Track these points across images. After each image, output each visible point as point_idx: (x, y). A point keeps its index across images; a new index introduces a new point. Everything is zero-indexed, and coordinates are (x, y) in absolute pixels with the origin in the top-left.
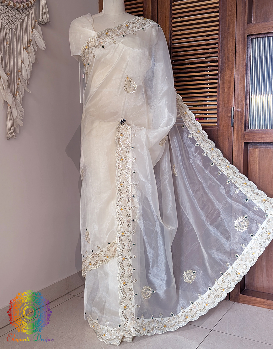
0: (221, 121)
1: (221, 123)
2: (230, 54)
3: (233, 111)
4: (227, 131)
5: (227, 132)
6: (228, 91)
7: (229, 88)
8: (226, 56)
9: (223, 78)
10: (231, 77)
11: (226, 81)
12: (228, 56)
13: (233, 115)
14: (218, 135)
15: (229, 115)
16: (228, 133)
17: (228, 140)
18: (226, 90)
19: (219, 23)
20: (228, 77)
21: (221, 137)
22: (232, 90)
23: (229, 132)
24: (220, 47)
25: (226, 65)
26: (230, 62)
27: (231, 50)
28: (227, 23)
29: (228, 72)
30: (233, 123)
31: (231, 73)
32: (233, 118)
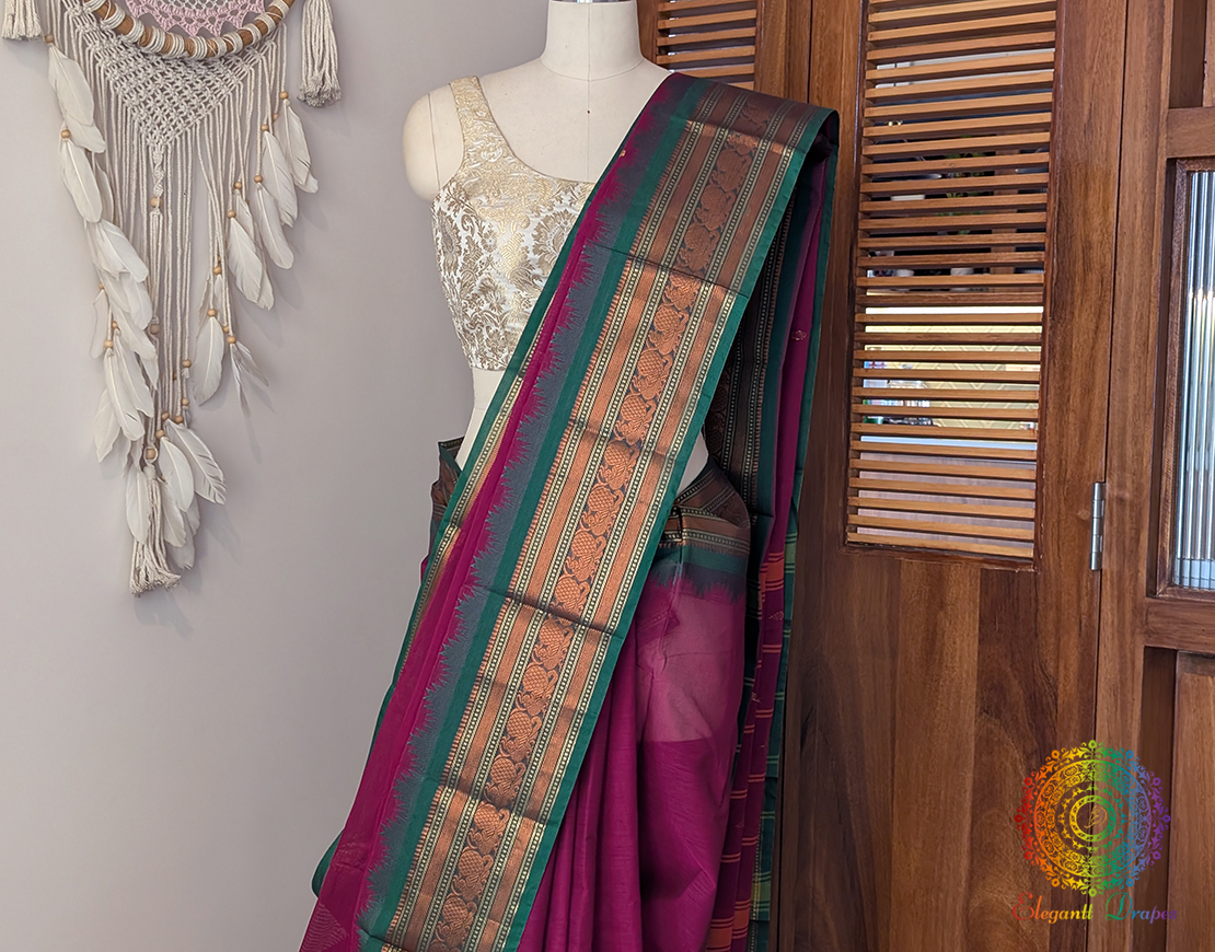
0: (1049, 538)
1: (1052, 548)
2: (1095, 237)
3: (1102, 497)
4: (1074, 589)
5: (1073, 591)
6: (1082, 405)
7: (1088, 390)
8: (1078, 246)
9: (1063, 347)
10: (1095, 342)
11: (1074, 363)
12: (1088, 246)
13: (1101, 520)
14: (1037, 601)
15: (1082, 514)
16: (1079, 599)
17: (1077, 628)
18: (1075, 402)
19: (1055, 96)
20: (1085, 341)
21: (1052, 614)
22: (1098, 401)
23: (1084, 592)
24: (1053, 205)
25: (1078, 289)
26: (1093, 277)
27: (1097, 221)
28: (1086, 99)
29: (1083, 320)
30: (1099, 555)
31: (1097, 327)
32: (1100, 532)
